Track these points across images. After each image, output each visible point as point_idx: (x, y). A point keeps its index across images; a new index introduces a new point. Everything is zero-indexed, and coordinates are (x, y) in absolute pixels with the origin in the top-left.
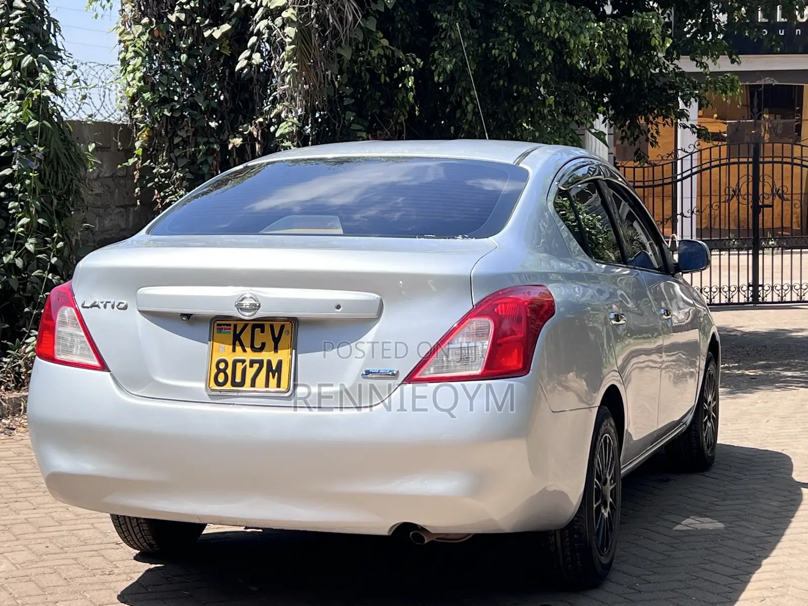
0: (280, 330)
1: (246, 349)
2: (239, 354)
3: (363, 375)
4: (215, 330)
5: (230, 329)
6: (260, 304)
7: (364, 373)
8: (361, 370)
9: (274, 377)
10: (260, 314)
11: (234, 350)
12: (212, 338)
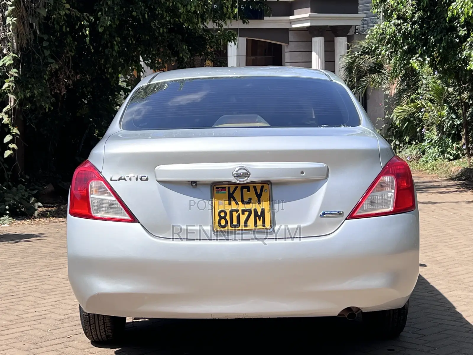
0: (261, 189)
1: (239, 203)
2: (234, 206)
3: (321, 215)
4: (215, 192)
5: (225, 190)
6: (250, 173)
7: (322, 214)
8: (319, 212)
9: (260, 220)
10: (250, 179)
11: (230, 204)
12: (213, 197)
